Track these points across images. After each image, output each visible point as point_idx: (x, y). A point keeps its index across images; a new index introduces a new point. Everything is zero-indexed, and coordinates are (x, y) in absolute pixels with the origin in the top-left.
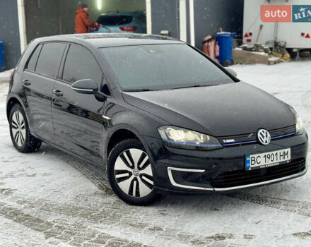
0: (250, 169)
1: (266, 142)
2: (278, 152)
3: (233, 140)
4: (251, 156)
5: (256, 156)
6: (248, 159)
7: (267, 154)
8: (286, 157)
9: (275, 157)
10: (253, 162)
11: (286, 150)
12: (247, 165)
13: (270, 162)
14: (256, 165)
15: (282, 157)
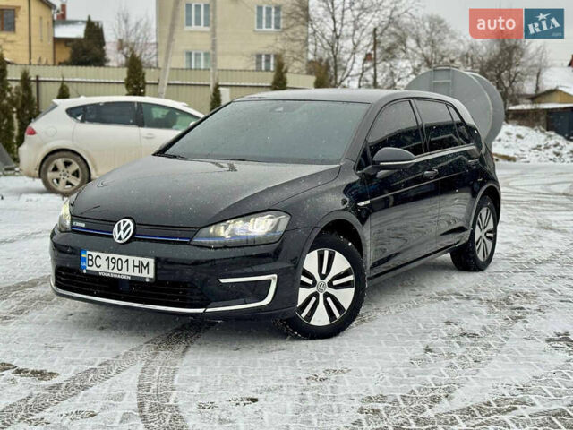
0: (85, 271)
1: (120, 239)
2: (131, 259)
3: (83, 225)
4: (88, 252)
5: (95, 254)
6: (83, 255)
7: (111, 256)
8: (145, 271)
9: (125, 265)
10: (90, 263)
11: (145, 261)
12: (83, 264)
13: (116, 271)
14: (94, 268)
15: (136, 269)
